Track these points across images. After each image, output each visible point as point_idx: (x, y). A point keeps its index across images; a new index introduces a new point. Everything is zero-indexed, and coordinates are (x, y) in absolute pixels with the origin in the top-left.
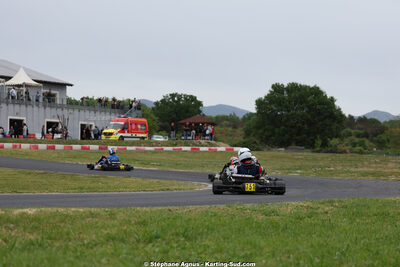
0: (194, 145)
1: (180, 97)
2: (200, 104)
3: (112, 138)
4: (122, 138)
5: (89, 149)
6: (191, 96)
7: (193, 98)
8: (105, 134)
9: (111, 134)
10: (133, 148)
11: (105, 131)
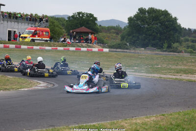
0: (78, 46)
1: (83, 14)
2: (95, 19)
3: (26, 40)
4: (33, 40)
5: (8, 47)
6: (90, 14)
7: (91, 15)
8: (22, 37)
9: (25, 38)
10: (38, 47)
11: (22, 35)
